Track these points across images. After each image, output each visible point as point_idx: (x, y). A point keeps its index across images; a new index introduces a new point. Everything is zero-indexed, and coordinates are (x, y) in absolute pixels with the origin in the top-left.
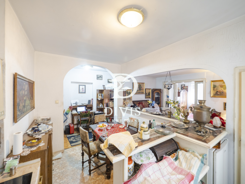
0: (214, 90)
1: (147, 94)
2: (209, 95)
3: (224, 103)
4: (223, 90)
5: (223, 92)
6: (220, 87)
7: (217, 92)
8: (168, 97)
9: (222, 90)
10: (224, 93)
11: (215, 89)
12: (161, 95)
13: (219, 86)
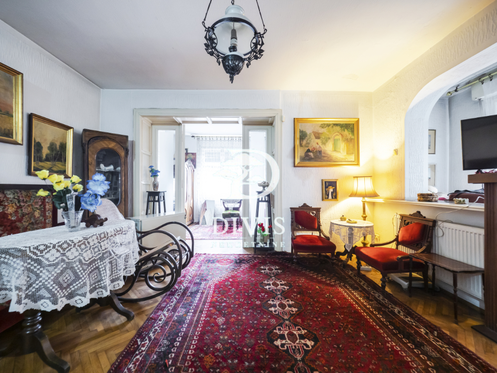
0: (301, 145)
1: (45, 151)
2: (290, 161)
3: (322, 180)
4: (321, 146)
5: (320, 152)
6: (313, 137)
7: (309, 151)
8: (154, 173)
9: (318, 146)
10: (323, 155)
11: (304, 142)
12: (126, 163)
13: (312, 134)
